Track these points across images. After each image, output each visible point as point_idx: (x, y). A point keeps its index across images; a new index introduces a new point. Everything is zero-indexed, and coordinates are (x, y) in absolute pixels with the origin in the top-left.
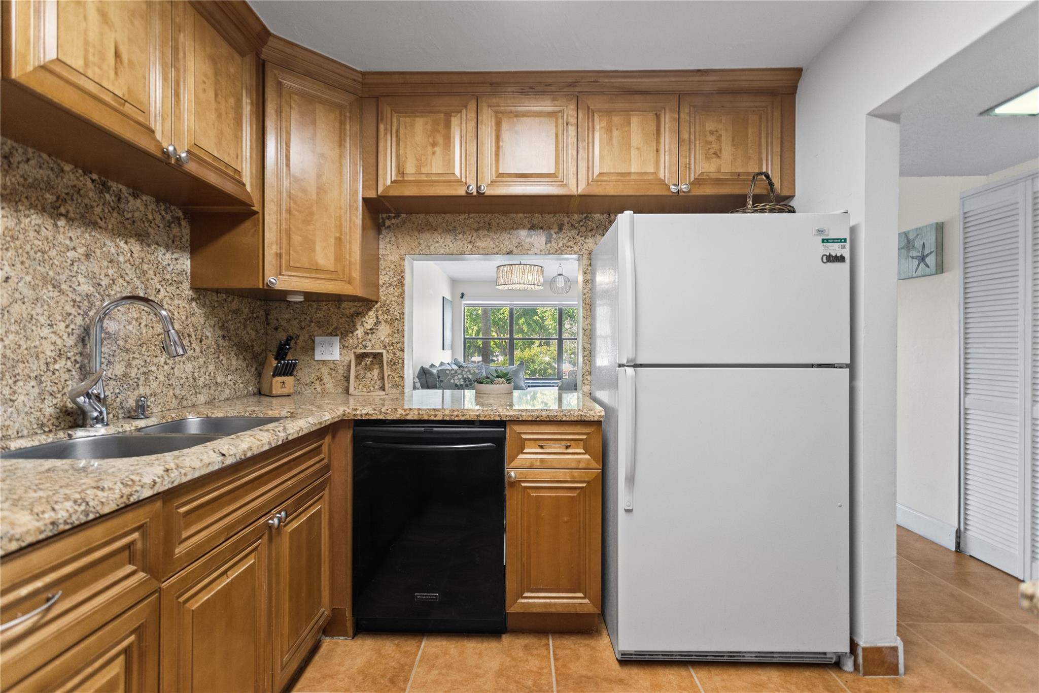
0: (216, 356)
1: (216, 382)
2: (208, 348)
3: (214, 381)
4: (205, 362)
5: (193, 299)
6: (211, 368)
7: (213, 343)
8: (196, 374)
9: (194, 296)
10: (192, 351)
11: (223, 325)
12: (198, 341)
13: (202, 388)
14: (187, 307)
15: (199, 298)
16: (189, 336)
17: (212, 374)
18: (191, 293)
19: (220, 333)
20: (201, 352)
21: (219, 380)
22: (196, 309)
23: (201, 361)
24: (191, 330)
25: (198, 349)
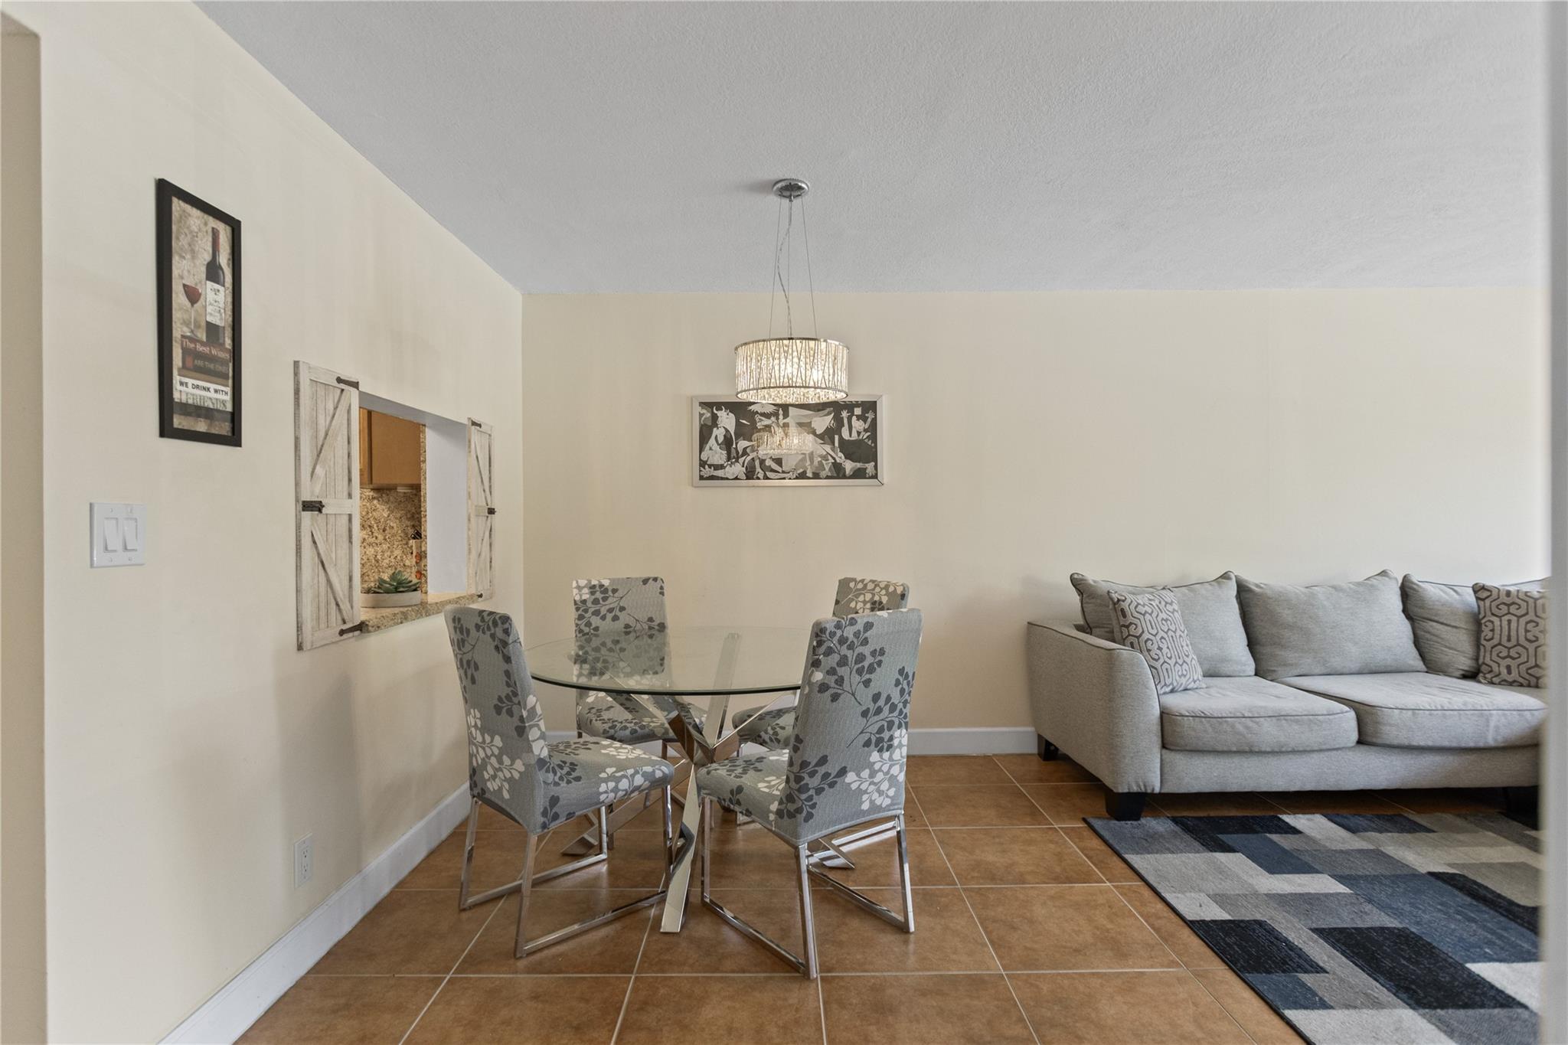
0: (404, 542)
1: (404, 565)
2: (393, 535)
3: (402, 564)
4: (389, 548)
5: (373, 498)
6: (398, 552)
7: (400, 532)
8: (379, 557)
9: (375, 495)
10: (374, 539)
11: (413, 517)
12: (381, 531)
13: (386, 568)
14: (368, 504)
15: (382, 497)
16: (370, 526)
17: (399, 557)
18: (371, 493)
19: (409, 523)
20: (385, 539)
21: (408, 563)
22: (378, 506)
23: (385, 546)
24: (373, 522)
25: (380, 537)
